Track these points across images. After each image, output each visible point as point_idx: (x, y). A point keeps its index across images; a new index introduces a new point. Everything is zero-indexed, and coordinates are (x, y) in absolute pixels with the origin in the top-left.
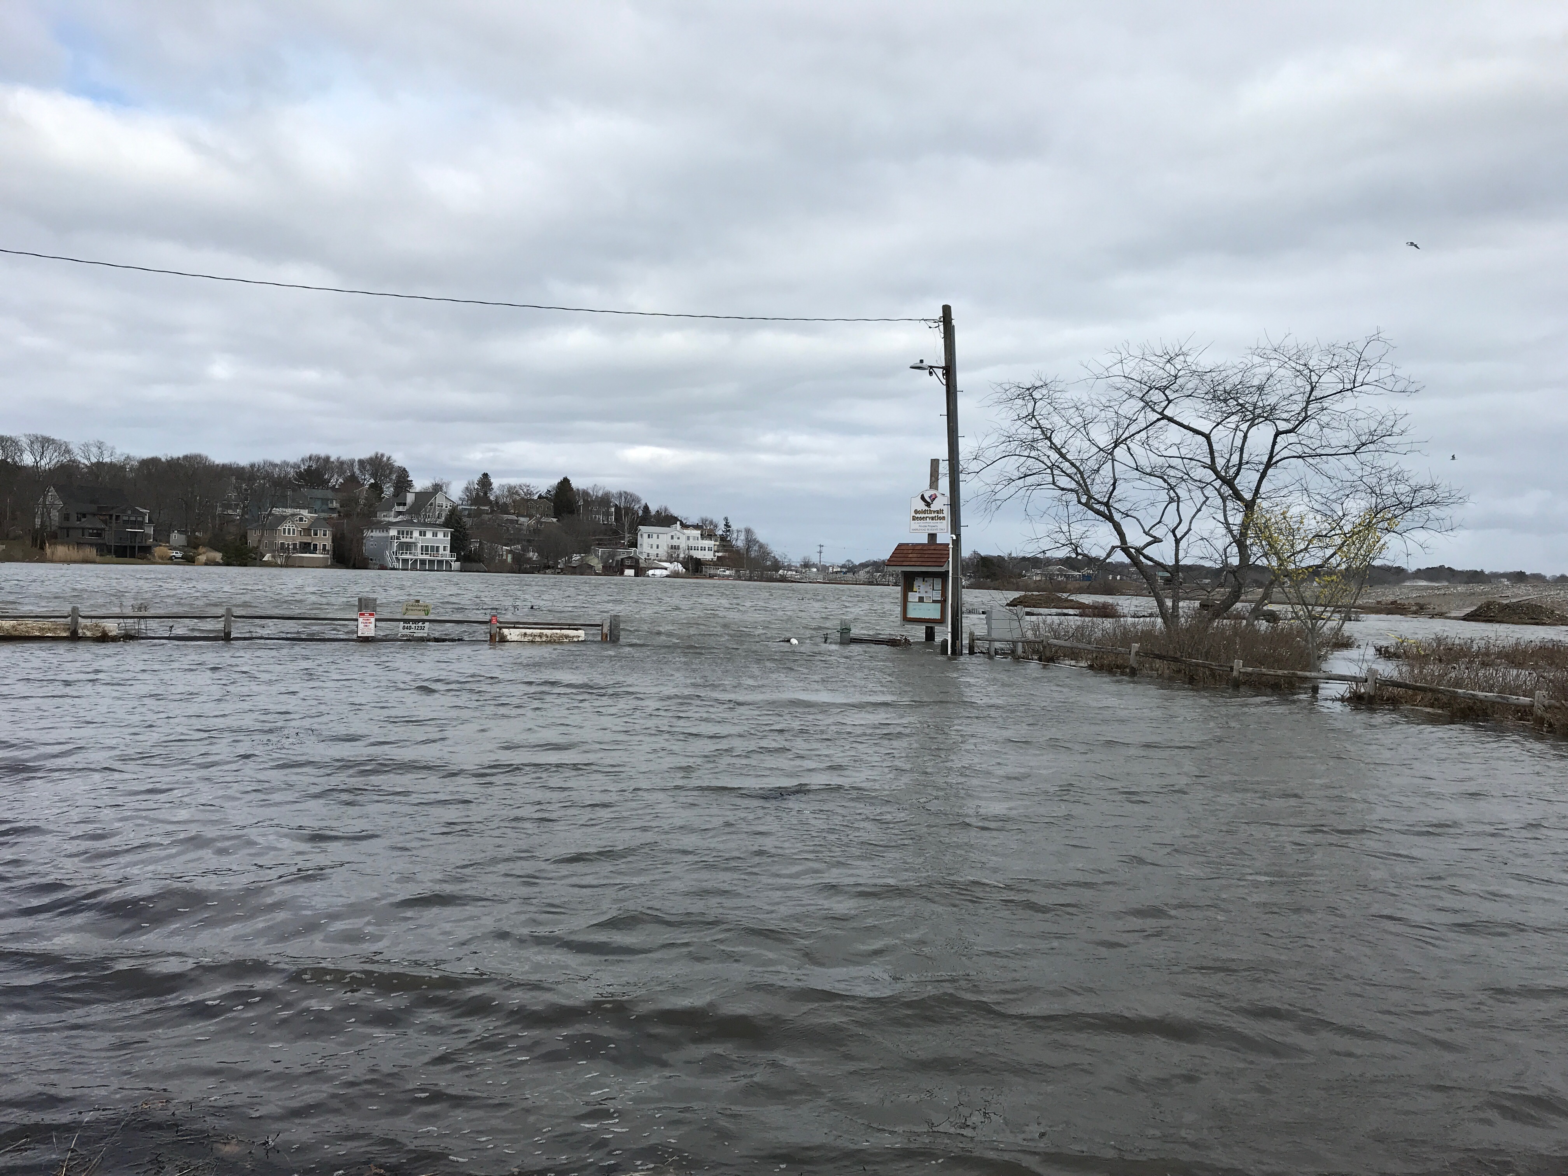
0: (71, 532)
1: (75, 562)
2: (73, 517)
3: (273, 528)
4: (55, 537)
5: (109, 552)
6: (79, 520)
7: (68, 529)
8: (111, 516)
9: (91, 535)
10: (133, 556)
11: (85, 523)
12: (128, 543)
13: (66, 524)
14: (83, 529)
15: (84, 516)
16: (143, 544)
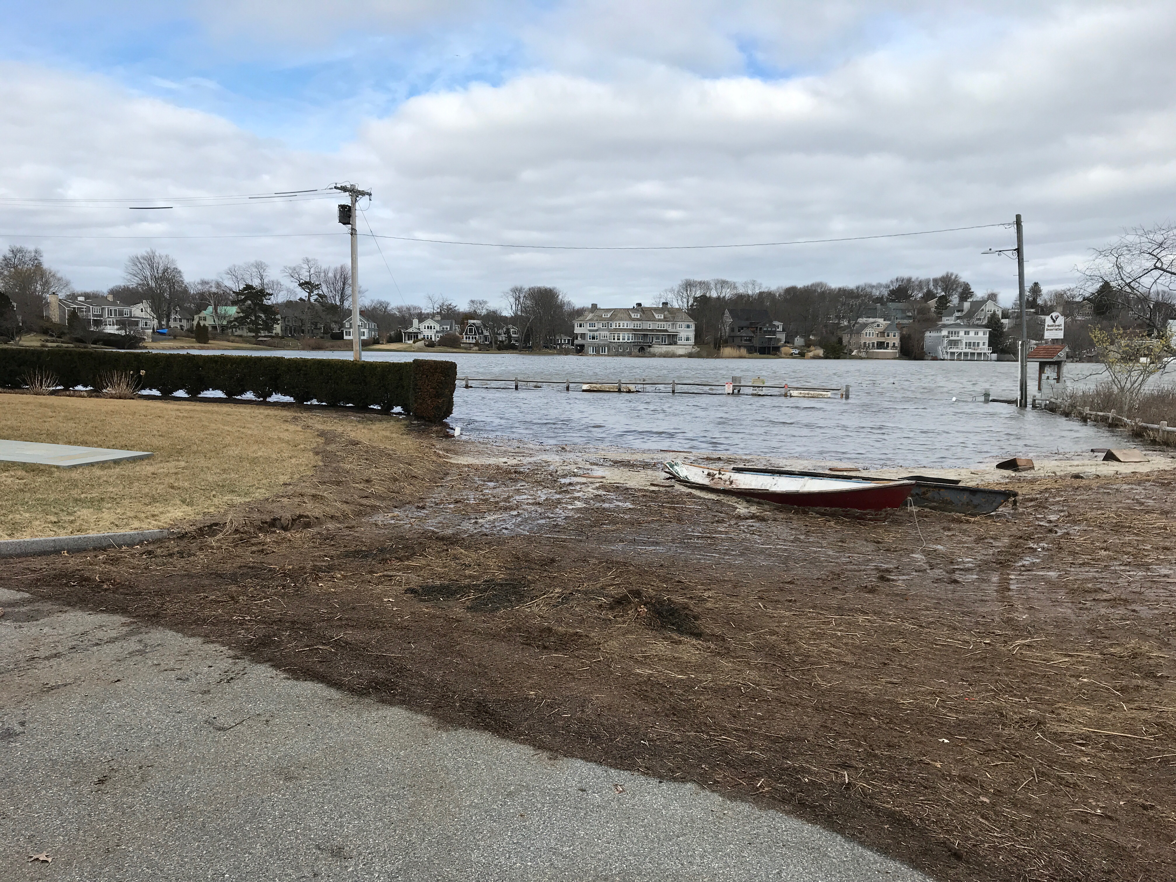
0: (735, 339)
1: (734, 358)
2: (736, 330)
3: (859, 332)
4: (727, 342)
5: (756, 351)
6: (739, 331)
7: (733, 337)
8: (757, 328)
9: (746, 340)
10: (769, 353)
11: (743, 333)
12: (766, 345)
13: (732, 334)
14: (742, 337)
15: (742, 329)
16: (775, 346)
